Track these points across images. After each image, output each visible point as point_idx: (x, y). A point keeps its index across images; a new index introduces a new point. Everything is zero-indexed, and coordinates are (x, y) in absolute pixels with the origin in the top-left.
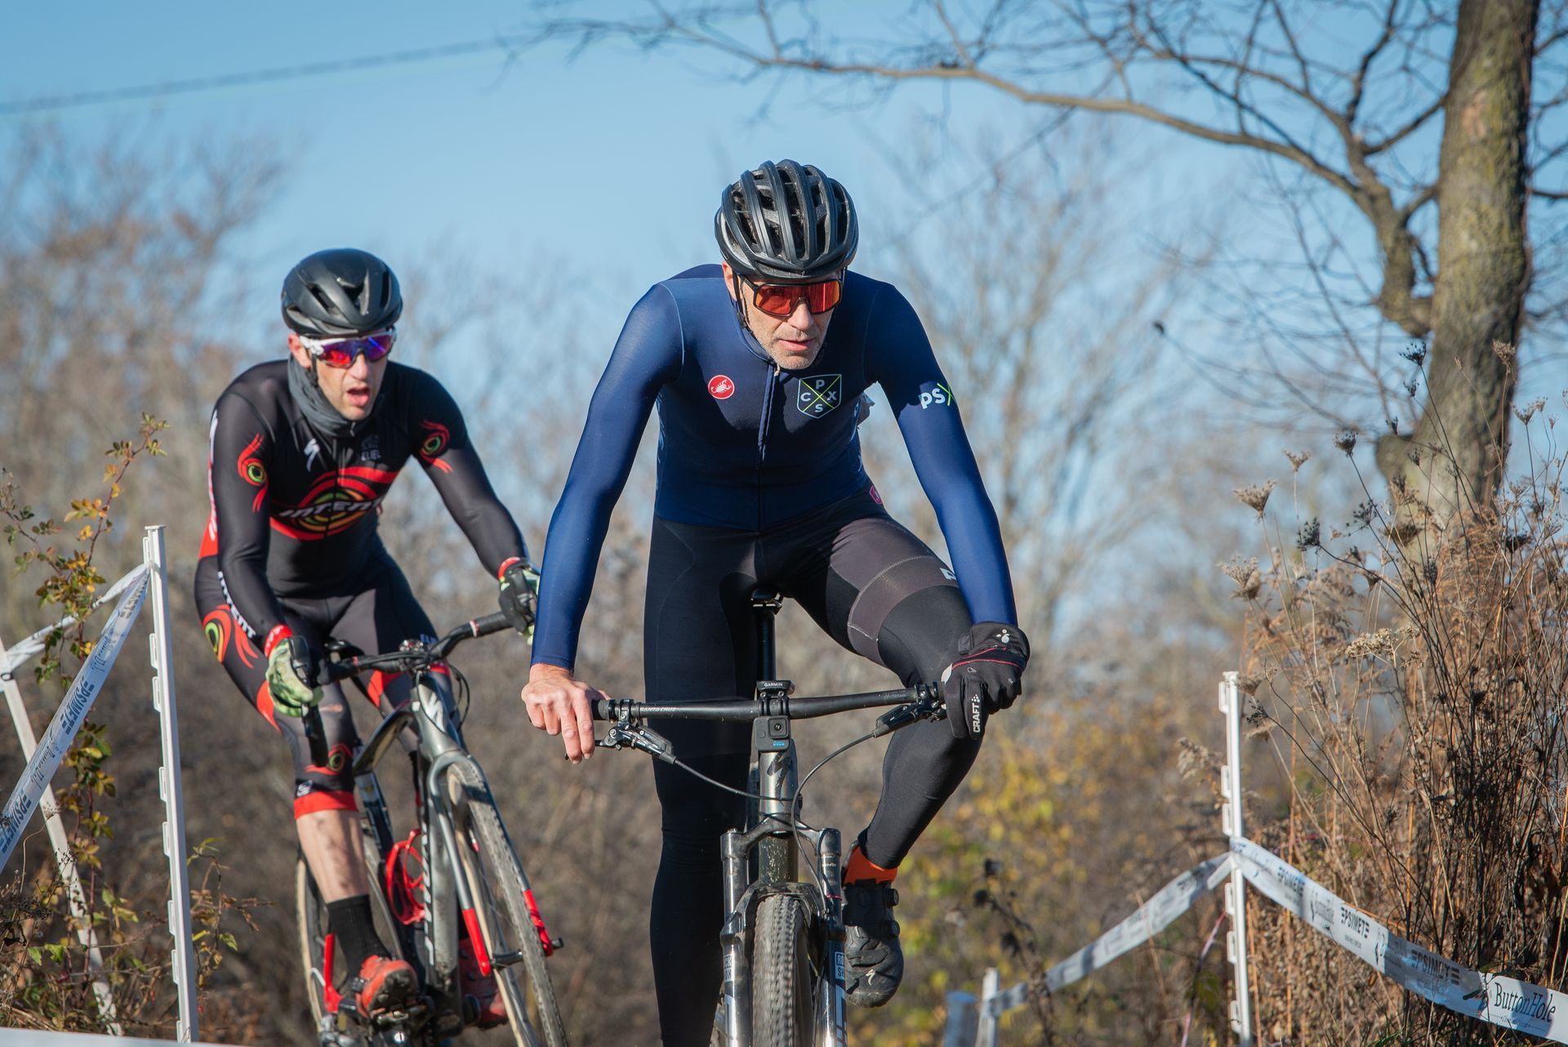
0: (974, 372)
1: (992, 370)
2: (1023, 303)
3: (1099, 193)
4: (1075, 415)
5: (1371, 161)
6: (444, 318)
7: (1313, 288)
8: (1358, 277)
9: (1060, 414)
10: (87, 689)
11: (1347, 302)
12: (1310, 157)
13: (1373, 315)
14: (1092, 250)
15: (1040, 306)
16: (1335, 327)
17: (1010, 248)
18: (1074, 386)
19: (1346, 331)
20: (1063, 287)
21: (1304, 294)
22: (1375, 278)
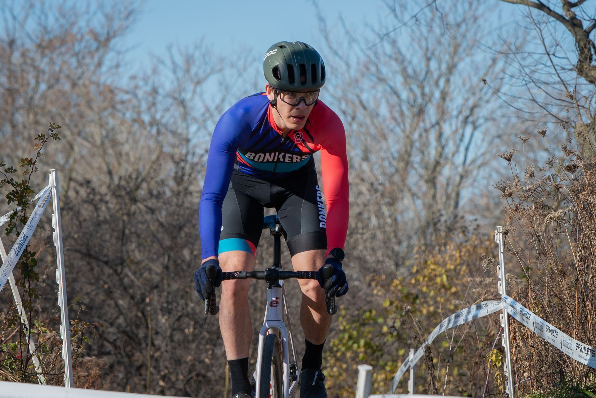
0: (423, 94)
1: (432, 94)
2: (444, 67)
3: (476, 19)
4: (466, 113)
5: (573, 9)
6: (201, 74)
7: (549, 63)
8: (567, 58)
9: (460, 112)
10: (26, 237)
11: (564, 69)
12: (548, 8)
13: (574, 74)
15: (451, 68)
16: (559, 79)
17: (439, 43)
18: (467, 100)
19: (562, 81)
20: (461, 59)
21: (546, 66)
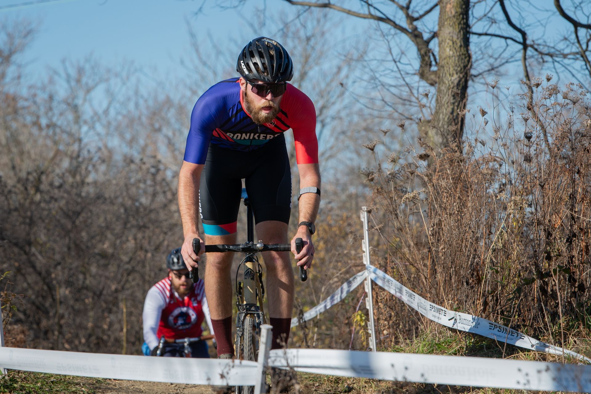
3: (323, 34)
5: (415, 23)
7: (395, 69)
8: (410, 64)
11: (408, 74)
12: (394, 23)
13: (417, 78)
14: (321, 55)
16: (404, 83)
19: (407, 84)
20: (311, 68)
21: (392, 71)
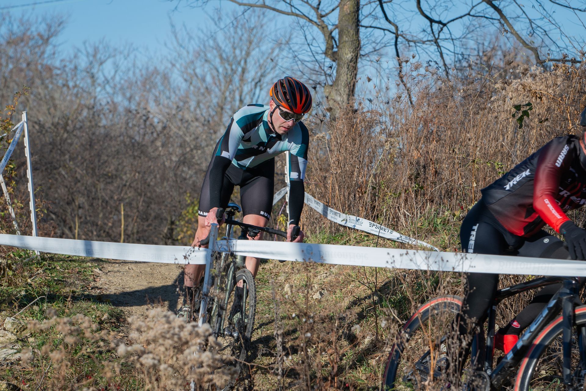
0: (232, 70)
1: (237, 70)
2: (244, 53)
3: (262, 26)
4: (257, 80)
5: (323, 19)
6: (103, 58)
7: (309, 50)
8: (319, 47)
9: (253, 80)
10: (10, 151)
11: (317, 53)
12: (309, 18)
13: (323, 56)
14: (260, 40)
15: (248, 54)
16: (314, 59)
17: (241, 39)
18: (256, 73)
19: (316, 60)
20: (254, 49)
21: (307, 51)
22: (323, 47)
